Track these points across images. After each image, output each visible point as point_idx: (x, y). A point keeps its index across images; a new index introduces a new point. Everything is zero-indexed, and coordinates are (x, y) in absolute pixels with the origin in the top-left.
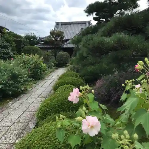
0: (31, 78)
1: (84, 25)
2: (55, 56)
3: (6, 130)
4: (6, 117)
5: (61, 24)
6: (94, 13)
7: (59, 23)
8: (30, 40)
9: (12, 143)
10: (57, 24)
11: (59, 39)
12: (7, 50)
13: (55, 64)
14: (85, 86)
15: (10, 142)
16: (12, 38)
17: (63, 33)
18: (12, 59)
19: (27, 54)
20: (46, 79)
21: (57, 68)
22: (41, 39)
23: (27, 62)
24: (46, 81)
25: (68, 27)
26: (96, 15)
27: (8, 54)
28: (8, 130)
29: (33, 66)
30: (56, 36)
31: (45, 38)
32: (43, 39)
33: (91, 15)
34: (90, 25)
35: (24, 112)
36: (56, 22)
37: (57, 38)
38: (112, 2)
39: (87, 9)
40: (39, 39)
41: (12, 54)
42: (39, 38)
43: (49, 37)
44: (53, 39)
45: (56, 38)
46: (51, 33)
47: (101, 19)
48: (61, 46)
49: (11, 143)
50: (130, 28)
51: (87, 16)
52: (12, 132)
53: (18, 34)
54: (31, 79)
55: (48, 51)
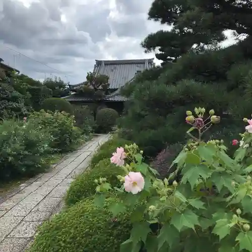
0: (55, 148)
1: (142, 65)
2: (95, 114)
3: (19, 222)
4: (18, 204)
5: (105, 65)
6: (156, 47)
7: (101, 61)
8: (53, 89)
9: (30, 238)
10: (99, 63)
11: (100, 87)
12: (17, 104)
13: (93, 128)
14: (132, 145)
15: (26, 235)
16: (25, 86)
17: (108, 78)
18: (25, 118)
19: (48, 111)
20: (78, 151)
21: (97, 135)
22: (72, 88)
23: (49, 123)
24: (78, 154)
25: (115, 68)
26: (160, 50)
27: (18, 110)
28: (22, 220)
29: (59, 130)
30: (97, 83)
31: (79, 85)
32: (75, 88)
33: (152, 51)
34: (151, 65)
35: (45, 197)
36: (96, 61)
37: (98, 87)
38: (184, 32)
39: (145, 42)
40: (68, 87)
41: (24, 110)
42: (69, 85)
43: (85, 84)
44: (92, 87)
45: (96, 87)
46: (87, 78)
47: (169, 57)
48: (105, 99)
49: (28, 238)
50: (207, 73)
51: (146, 52)
52: (28, 223)
53: (34, 79)
54: (55, 150)
55: (83, 106)
